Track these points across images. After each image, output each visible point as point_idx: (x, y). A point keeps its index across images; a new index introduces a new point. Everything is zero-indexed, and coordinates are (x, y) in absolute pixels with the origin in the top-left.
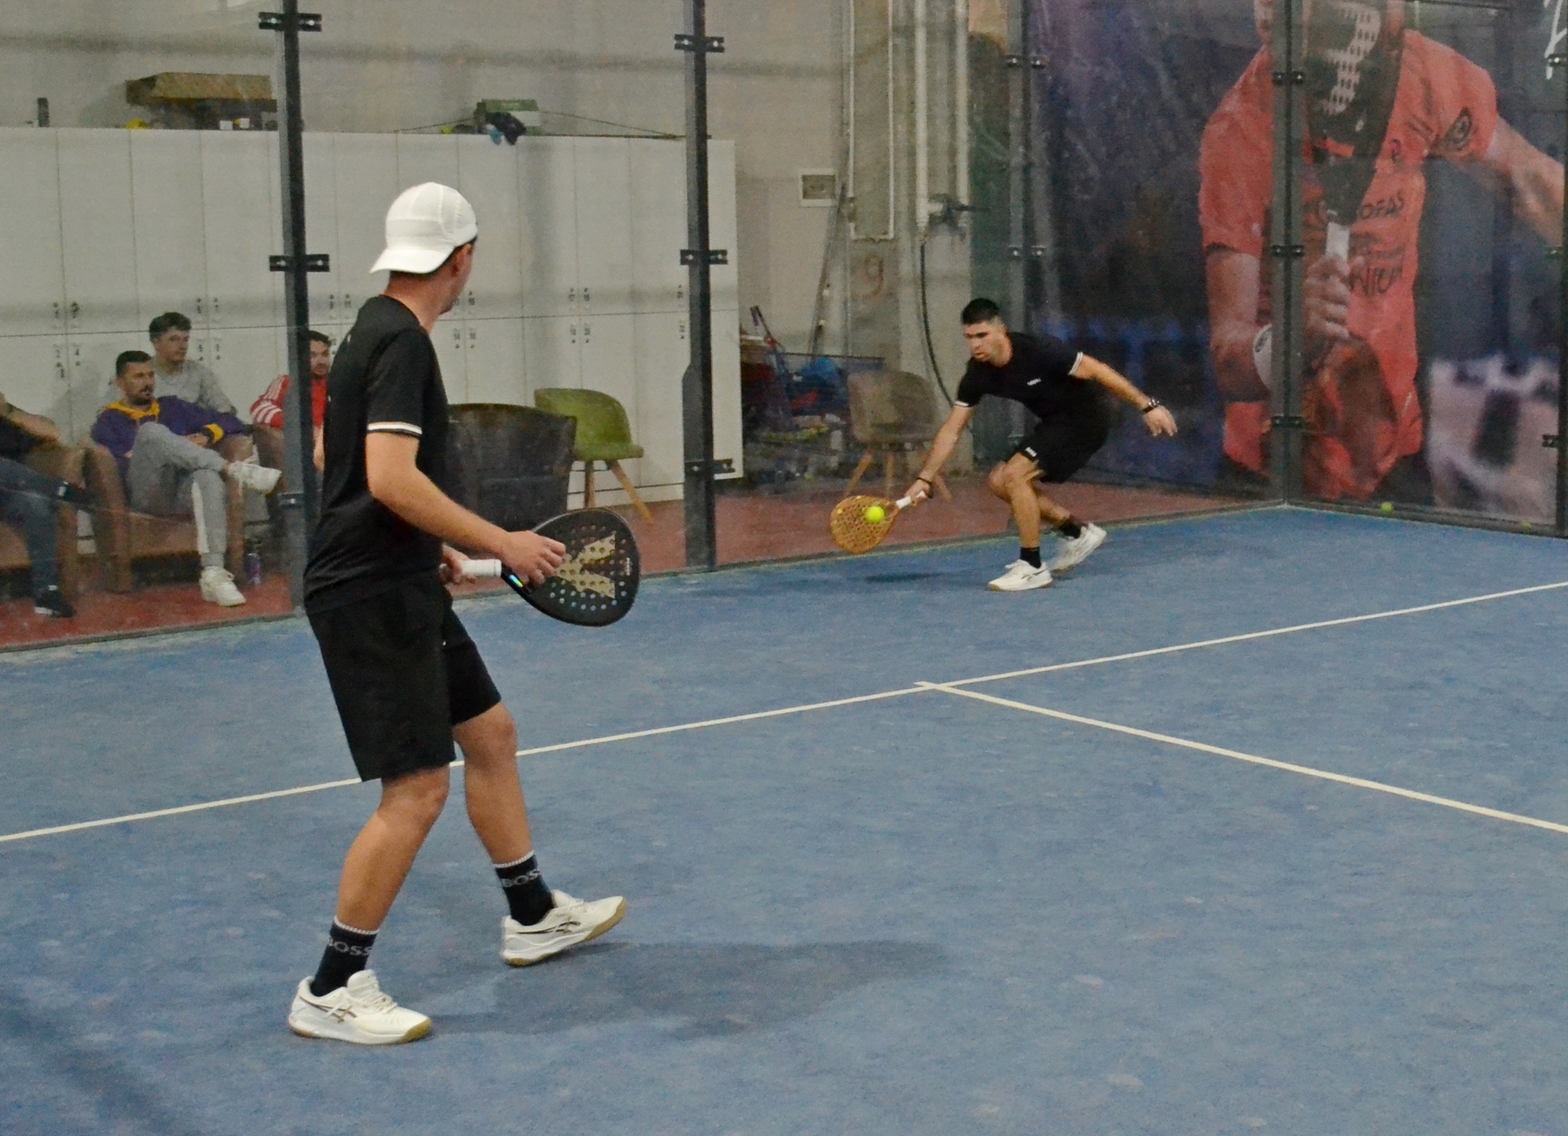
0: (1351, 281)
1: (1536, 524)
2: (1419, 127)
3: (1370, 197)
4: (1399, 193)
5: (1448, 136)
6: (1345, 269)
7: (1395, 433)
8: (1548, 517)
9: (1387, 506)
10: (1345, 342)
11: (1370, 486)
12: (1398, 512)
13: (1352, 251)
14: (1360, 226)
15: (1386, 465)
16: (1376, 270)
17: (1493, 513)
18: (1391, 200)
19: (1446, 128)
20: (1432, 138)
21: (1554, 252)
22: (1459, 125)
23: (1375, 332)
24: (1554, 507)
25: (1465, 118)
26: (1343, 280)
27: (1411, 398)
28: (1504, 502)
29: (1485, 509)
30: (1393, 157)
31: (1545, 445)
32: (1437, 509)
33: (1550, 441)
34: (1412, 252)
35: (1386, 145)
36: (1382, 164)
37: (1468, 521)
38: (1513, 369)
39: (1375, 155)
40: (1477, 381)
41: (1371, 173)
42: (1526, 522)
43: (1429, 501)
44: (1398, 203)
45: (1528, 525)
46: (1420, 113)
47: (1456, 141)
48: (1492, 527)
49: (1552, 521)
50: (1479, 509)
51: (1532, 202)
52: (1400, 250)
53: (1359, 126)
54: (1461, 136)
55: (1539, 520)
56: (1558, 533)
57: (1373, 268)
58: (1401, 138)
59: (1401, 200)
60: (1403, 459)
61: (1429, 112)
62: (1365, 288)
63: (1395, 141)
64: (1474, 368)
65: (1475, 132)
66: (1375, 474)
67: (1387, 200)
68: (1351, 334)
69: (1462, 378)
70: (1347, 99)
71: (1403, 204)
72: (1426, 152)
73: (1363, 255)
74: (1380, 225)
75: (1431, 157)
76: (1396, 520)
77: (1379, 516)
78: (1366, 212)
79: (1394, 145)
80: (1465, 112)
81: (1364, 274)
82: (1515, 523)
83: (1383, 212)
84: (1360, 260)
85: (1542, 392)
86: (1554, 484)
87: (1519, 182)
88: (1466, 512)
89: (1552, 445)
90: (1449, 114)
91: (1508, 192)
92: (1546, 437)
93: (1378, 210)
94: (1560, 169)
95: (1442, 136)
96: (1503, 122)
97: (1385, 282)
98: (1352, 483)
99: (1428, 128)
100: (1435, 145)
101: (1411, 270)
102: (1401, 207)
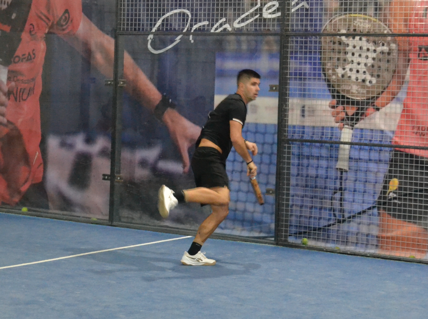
0: (9, 94)
1: (99, 219)
2: (43, 17)
3: (19, 52)
4: (34, 50)
5: (58, 24)
6: (6, 89)
7: (30, 172)
8: (106, 215)
9: (25, 209)
10: (5, 125)
11: (17, 199)
12: (30, 212)
13: (9, 79)
14: (12, 67)
15: (24, 188)
16: (21, 89)
17: (78, 213)
18: (29, 54)
19: (58, 19)
20: (50, 24)
21: (109, 83)
22: (64, 18)
23: (20, 120)
24: (108, 210)
25: (67, 15)
26: (5, 94)
27: (38, 154)
28: (84, 208)
29: (74, 211)
30: (30, 32)
31: (104, 179)
32: (50, 211)
33: (106, 177)
34: (39, 81)
35: (27, 26)
36: (25, 36)
37: (65, 217)
38: (89, 140)
39: (22, 30)
40: (71, 146)
41: (20, 40)
42: (94, 218)
43: (47, 207)
44: (33, 56)
45: (95, 219)
46: (45, 12)
47: (62, 26)
48: (77, 220)
49: (107, 218)
50: (71, 211)
51: (99, 57)
52: (33, 79)
53: (14, 16)
54: (64, 23)
55: (100, 217)
56: (110, 224)
57: (19, 88)
58: (34, 23)
59: (34, 54)
60: (33, 186)
61: (48, 11)
62: (16, 99)
63: (31, 24)
64: (70, 139)
65: (72, 21)
66: (19, 192)
67: (27, 54)
68: (8, 121)
69: (63, 144)
70: (8, 3)
71: (35, 57)
72: (47, 31)
73: (15, 81)
74: (23, 67)
75: (49, 33)
76: (29, 216)
77: (20, 214)
78: (17, 59)
79: (31, 27)
80: (67, 11)
81: (15, 92)
82: (89, 218)
83: (24, 60)
84: (13, 84)
85: (103, 153)
86: (108, 198)
87: (93, 48)
88: (65, 213)
89: (107, 179)
90: (59, 12)
91: (88, 52)
92: (104, 175)
93: (23, 59)
94: (113, 41)
95: (55, 23)
96: (86, 17)
97: (25, 96)
98: (8, 197)
99: (48, 19)
100: (51, 27)
101: (39, 90)
102: (34, 58)
